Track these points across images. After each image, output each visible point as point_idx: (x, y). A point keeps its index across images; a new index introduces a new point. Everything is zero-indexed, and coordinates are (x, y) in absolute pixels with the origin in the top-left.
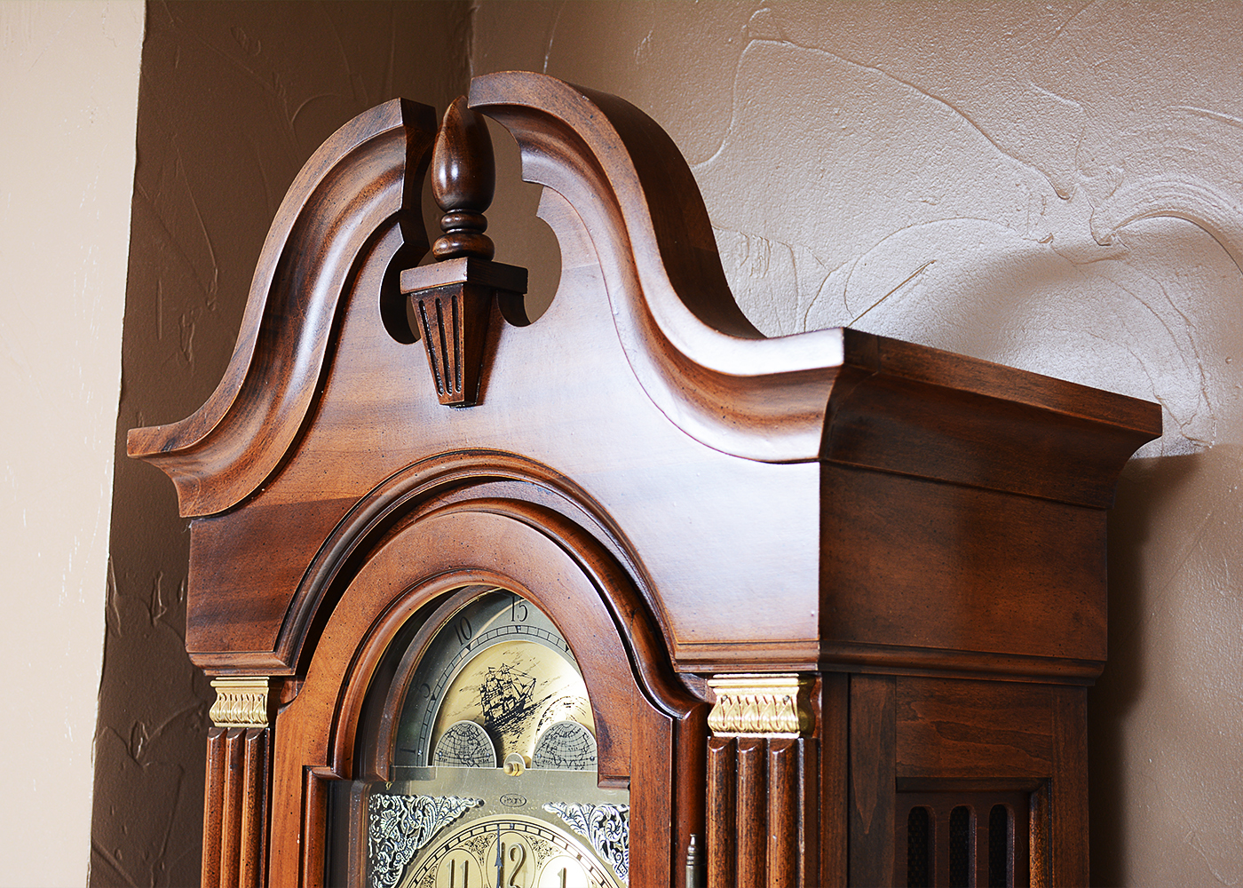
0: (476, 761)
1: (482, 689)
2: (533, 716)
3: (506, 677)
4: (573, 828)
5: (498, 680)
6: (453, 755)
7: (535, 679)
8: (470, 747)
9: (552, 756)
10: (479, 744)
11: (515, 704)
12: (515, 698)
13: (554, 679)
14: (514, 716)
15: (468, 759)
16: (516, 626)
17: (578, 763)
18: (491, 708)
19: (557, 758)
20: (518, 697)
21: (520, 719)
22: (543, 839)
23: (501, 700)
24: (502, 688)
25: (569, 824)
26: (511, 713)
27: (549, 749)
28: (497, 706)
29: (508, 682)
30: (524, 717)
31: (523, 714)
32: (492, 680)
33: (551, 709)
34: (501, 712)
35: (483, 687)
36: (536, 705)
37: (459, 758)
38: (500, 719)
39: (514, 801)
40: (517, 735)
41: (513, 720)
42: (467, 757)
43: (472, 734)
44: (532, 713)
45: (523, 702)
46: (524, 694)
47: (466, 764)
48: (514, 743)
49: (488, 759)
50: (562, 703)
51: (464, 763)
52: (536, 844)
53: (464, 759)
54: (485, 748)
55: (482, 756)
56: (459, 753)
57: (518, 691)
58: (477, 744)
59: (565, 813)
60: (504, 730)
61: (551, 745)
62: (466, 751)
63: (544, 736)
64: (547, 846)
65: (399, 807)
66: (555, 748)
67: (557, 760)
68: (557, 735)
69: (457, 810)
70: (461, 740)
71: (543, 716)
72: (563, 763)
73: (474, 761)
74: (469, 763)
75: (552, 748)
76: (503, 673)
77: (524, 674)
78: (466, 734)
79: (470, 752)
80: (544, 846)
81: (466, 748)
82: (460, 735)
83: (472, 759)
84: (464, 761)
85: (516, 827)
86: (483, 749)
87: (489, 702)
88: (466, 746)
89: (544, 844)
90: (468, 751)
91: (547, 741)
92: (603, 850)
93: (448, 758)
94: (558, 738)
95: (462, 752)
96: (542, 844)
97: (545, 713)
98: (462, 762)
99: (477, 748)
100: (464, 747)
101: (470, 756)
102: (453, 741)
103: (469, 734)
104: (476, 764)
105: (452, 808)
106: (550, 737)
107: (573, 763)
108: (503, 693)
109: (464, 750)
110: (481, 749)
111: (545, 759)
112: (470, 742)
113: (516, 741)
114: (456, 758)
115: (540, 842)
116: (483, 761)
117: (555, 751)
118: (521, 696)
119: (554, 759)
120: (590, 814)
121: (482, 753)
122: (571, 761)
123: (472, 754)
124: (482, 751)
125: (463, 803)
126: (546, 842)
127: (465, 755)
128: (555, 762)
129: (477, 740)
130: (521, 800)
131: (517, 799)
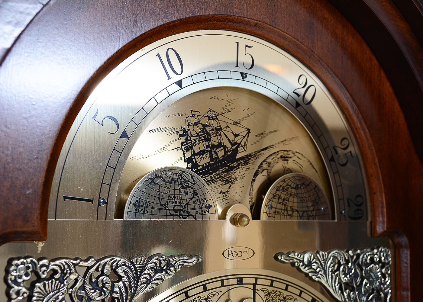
0: (192, 212)
1: (181, 133)
2: (247, 166)
3: (215, 124)
4: (310, 274)
5: (204, 126)
6: (158, 206)
7: (249, 130)
8: (184, 196)
9: (283, 207)
10: (195, 193)
11: (226, 152)
12: (225, 147)
13: (271, 132)
14: (225, 165)
15: (181, 210)
16: (242, 74)
17: (310, 213)
18: (194, 154)
19: (289, 209)
20: (229, 146)
21: (232, 168)
22: (275, 289)
23: (208, 147)
24: (208, 134)
25: (307, 272)
26: (220, 161)
27: (280, 200)
28: (202, 153)
29: (216, 129)
30: (237, 167)
31: (235, 164)
32: (196, 124)
33: (269, 160)
34: (208, 160)
35: (184, 130)
36: (250, 155)
37: (166, 209)
38: (207, 167)
39: (240, 254)
40: (228, 185)
41: (224, 169)
42: (179, 208)
43: (186, 181)
44: (246, 163)
45: (236, 152)
46: (236, 143)
47: (178, 215)
48: (224, 193)
49: (208, 210)
50: (279, 156)
51: (174, 215)
52: (268, 295)
53: (174, 210)
54: (204, 198)
55: (199, 207)
56: (168, 204)
57: (229, 140)
58: (193, 193)
59: (303, 261)
60: (211, 179)
61: (283, 196)
62: (177, 201)
63: (276, 187)
64: (280, 296)
65: (68, 275)
66: (287, 199)
67: (289, 211)
68: (288, 187)
69: (170, 270)
70: (170, 188)
71: (259, 167)
72: (296, 214)
73: (188, 213)
74: (181, 215)
75: (284, 200)
76: (209, 119)
77: (236, 123)
78: (178, 182)
79: (182, 202)
80: (277, 296)
81: (177, 197)
82: (168, 182)
83: (185, 210)
84: (174, 212)
85: (245, 281)
86: (202, 199)
87: (192, 148)
88: (176, 196)
89: (278, 294)
90: (180, 201)
91: (278, 193)
92: (340, 291)
93: (150, 210)
94: (290, 190)
95: (171, 201)
96: (275, 294)
97: (261, 164)
98: (171, 214)
99: (193, 198)
100: (175, 196)
101: (184, 206)
102: (157, 189)
103: (182, 182)
104: (192, 216)
105: (163, 268)
106: (281, 188)
107: (305, 214)
108: (210, 140)
109: (174, 200)
110: (199, 199)
111: (277, 210)
112: (182, 190)
113: (227, 192)
114: (162, 209)
115: (273, 293)
116: (201, 212)
117: (287, 202)
118: (233, 145)
119: (287, 210)
120: (326, 261)
121: (201, 204)
122: (304, 212)
123: (186, 205)
124: (200, 201)
125: (178, 261)
126: (279, 292)
127: (176, 206)
128: (287, 213)
129: (193, 189)
130: (248, 253)
131: (243, 252)
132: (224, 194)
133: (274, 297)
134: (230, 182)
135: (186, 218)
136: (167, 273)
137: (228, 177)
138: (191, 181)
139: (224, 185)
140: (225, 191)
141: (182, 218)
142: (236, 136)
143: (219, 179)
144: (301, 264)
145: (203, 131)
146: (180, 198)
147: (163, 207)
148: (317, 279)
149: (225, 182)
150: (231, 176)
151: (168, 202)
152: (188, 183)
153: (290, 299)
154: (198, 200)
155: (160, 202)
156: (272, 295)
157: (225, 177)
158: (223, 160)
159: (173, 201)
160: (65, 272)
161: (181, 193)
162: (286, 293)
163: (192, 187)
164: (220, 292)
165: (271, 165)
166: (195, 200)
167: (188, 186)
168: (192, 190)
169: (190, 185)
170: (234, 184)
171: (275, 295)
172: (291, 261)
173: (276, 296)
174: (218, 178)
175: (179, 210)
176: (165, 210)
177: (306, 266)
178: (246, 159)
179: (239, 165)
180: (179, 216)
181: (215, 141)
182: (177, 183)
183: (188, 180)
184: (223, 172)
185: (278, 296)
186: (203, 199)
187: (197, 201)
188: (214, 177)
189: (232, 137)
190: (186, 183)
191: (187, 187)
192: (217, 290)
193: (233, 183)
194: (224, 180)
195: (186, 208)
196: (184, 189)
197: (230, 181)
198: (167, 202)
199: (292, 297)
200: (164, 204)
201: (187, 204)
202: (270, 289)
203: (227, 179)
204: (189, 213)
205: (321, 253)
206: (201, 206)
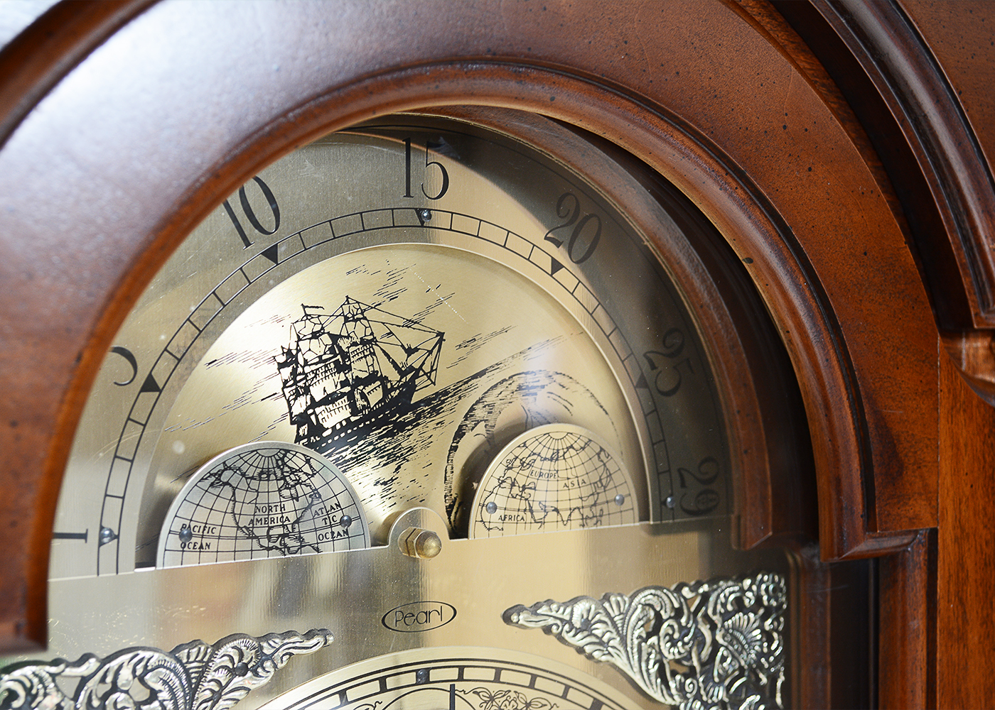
0: (310, 538)
1: (282, 359)
2: (438, 419)
3: (359, 331)
4: (588, 649)
5: (334, 338)
6: (233, 532)
7: (441, 335)
8: (289, 505)
9: (523, 505)
10: (315, 493)
11: (386, 392)
12: (384, 380)
13: (495, 334)
14: (385, 422)
15: (284, 536)
16: (419, 211)
17: (587, 512)
18: (314, 404)
19: (536, 507)
20: (394, 376)
21: (401, 427)
22: (506, 687)
23: (344, 384)
24: (345, 355)
25: (581, 643)
26: (374, 413)
27: (516, 490)
28: (329, 399)
29: (363, 342)
30: (415, 423)
31: (410, 416)
32: (315, 335)
33: (489, 400)
34: (346, 413)
35: (288, 353)
36: (445, 393)
37: (252, 537)
38: (343, 429)
39: (422, 618)
40: (393, 466)
41: (382, 430)
42: (280, 531)
43: (293, 471)
44: (436, 411)
45: (410, 388)
46: (411, 368)
47: (277, 548)
48: (385, 483)
49: (347, 530)
50: (514, 387)
51: (269, 549)
52: (489, 701)
53: (269, 537)
54: (336, 504)
55: (326, 524)
56: (253, 525)
57: (394, 363)
58: (310, 496)
59: (570, 622)
60: (354, 456)
61: (521, 481)
62: (275, 516)
63: (504, 463)
64: (518, 701)
65: (39, 699)
66: (532, 486)
67: (537, 511)
68: (535, 457)
69: (264, 669)
70: (257, 491)
71: (466, 418)
72: (552, 516)
73: (300, 539)
74: (285, 546)
75: (524, 487)
76: (347, 320)
77: (409, 323)
78: (275, 474)
79: (287, 517)
80: (510, 702)
81: (274, 509)
82: (252, 478)
83: (294, 535)
84: (269, 541)
85: (434, 675)
86: (331, 506)
87: (307, 390)
88: (273, 505)
89: (512, 698)
90: (282, 517)
91: (509, 473)
92: (659, 680)
93: (213, 542)
94: (538, 463)
95: (261, 519)
96: (505, 698)
97: (472, 409)
98: (262, 546)
99: (310, 506)
100: (269, 506)
101: (290, 527)
102: (229, 495)
103: (285, 474)
104: (310, 545)
105: (246, 665)
106: (517, 463)
107: (576, 515)
108: (349, 368)
109: (269, 515)
110: (325, 507)
111: (508, 513)
112: (286, 493)
113: (392, 480)
114: (242, 538)
115: (500, 696)
116: (329, 536)
117: (532, 492)
118: (403, 374)
119: (531, 511)
120: (625, 615)
121: (329, 517)
122: (572, 510)
123: (295, 522)
124: (327, 512)
125: (281, 647)
126: (516, 692)
127: (273, 527)
128: (533, 516)
129: (311, 486)
130: (440, 614)
131: (430, 613)
132: (383, 487)
133: (504, 704)
134: (398, 457)
135: (297, 552)
136: (256, 674)
137: (394, 448)
138: (307, 469)
139: (385, 465)
140: (386, 480)
141: (286, 553)
142: (410, 351)
143: (371, 455)
144: (567, 627)
145: (332, 350)
146: (281, 510)
147: (244, 532)
148: (604, 658)
149: (386, 458)
150: (400, 444)
151: (255, 520)
152: (299, 474)
153: (540, 705)
154: (324, 510)
155: (237, 523)
156: (499, 701)
157: (385, 448)
158: (381, 410)
159: (265, 519)
160: (34, 692)
161: (284, 497)
162: (530, 695)
163: (308, 481)
164: (377, 704)
165: (496, 410)
166: (316, 511)
167: (298, 482)
168: (308, 490)
169: (304, 477)
170: (408, 461)
171: (506, 700)
172: (542, 624)
173: (507, 703)
174: (369, 452)
175: (280, 535)
176: (248, 538)
177: (578, 631)
178: (435, 404)
179: (418, 417)
180: (280, 549)
181: (360, 368)
182: (272, 477)
183: (298, 468)
184: (380, 438)
185: (513, 702)
186: (335, 507)
187: (320, 512)
188: (361, 450)
189: (400, 357)
190: (295, 475)
191: (296, 484)
192: (372, 700)
193: (404, 459)
194: (384, 454)
195: (297, 530)
196: (290, 489)
197: (399, 455)
198: (252, 521)
199: (545, 702)
200: (245, 527)
201: (297, 521)
202: (494, 688)
203: (390, 451)
204: (303, 539)
205: (613, 599)
206: (330, 523)
